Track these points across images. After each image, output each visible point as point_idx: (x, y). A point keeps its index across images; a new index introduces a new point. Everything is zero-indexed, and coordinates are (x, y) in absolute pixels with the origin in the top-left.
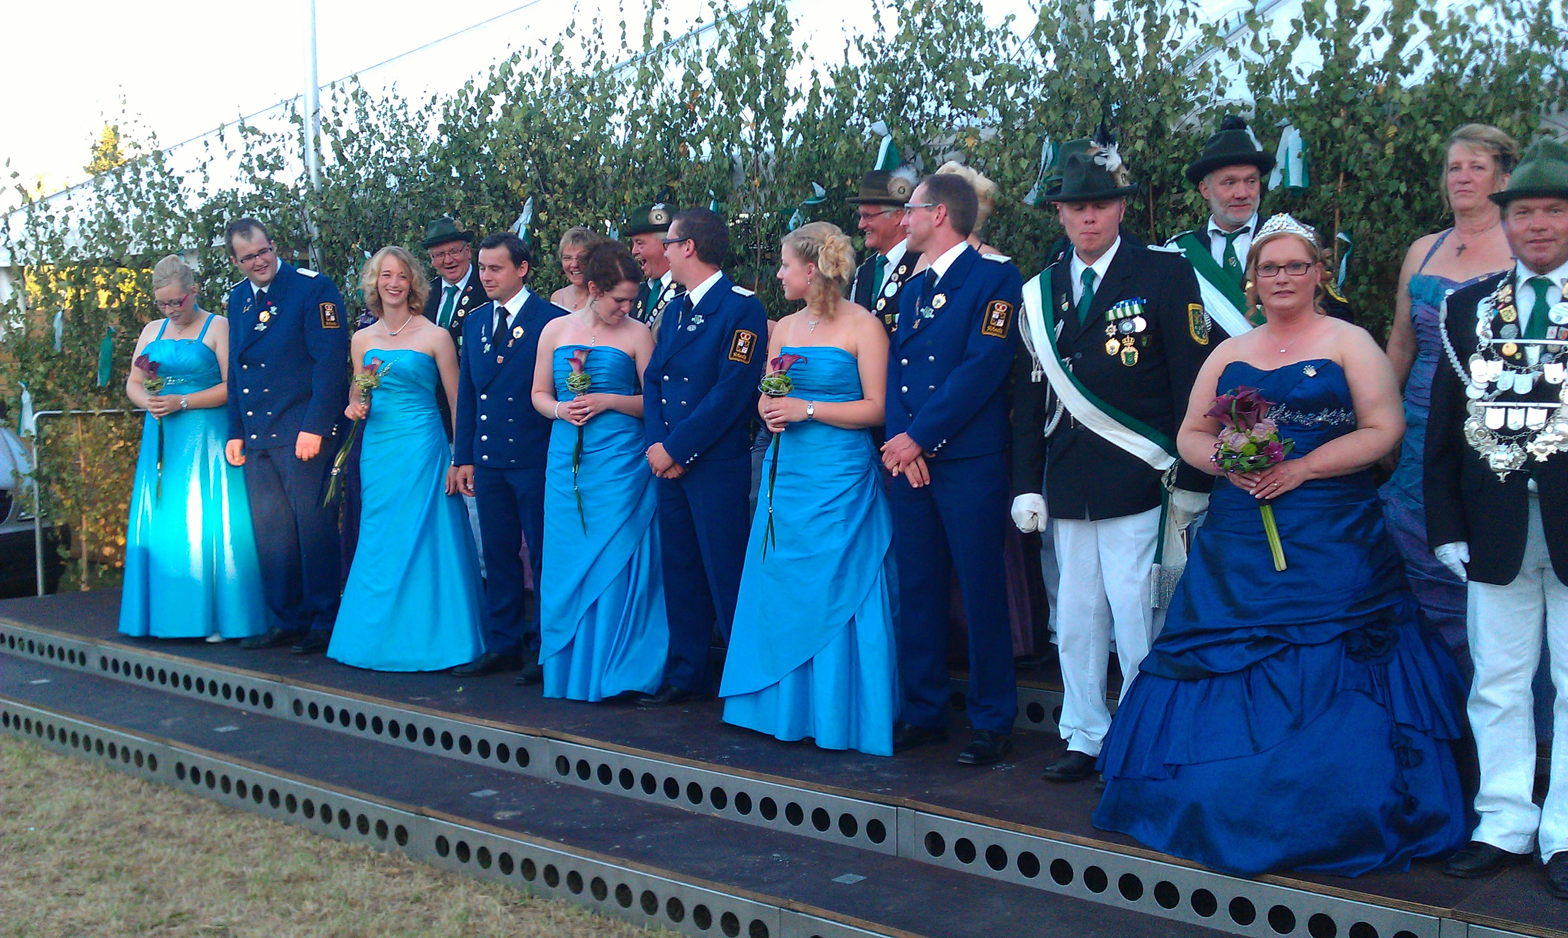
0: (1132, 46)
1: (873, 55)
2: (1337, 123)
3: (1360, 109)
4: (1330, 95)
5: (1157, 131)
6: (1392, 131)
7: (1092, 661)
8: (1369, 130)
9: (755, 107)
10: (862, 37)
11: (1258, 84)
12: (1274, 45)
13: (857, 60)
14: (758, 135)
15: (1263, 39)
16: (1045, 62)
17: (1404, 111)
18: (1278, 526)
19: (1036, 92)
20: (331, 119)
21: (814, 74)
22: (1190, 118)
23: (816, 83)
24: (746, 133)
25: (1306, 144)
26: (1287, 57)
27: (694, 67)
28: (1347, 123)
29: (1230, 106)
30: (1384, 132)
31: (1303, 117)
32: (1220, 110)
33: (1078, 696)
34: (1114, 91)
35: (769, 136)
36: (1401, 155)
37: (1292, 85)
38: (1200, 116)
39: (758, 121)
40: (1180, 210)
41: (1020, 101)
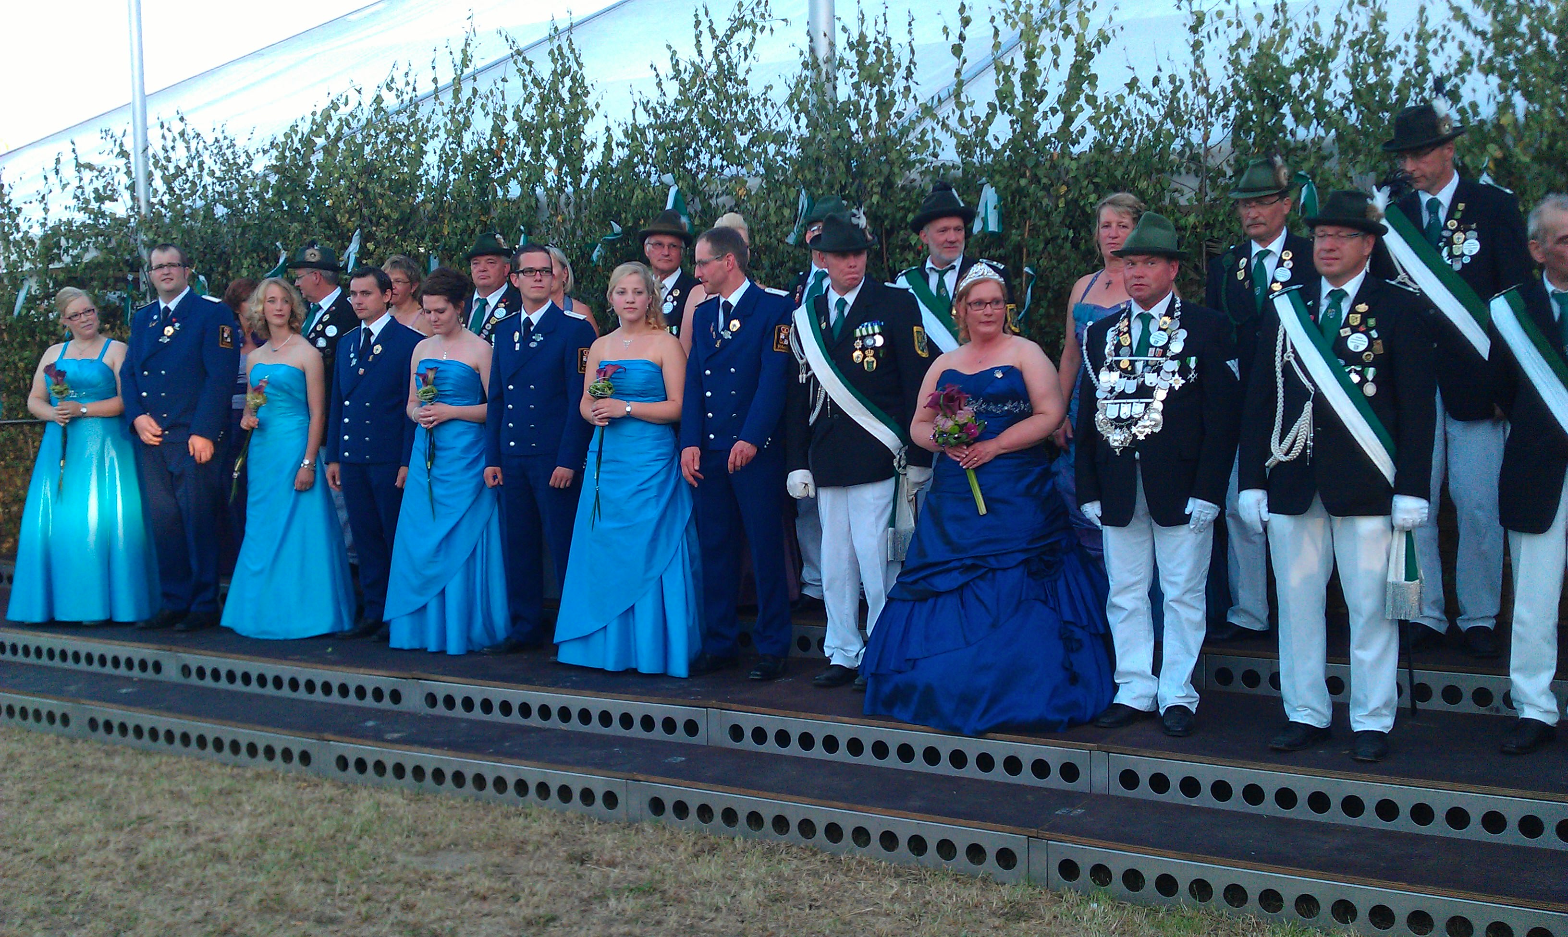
0: (867, 117)
1: (657, 116)
2: (1023, 182)
3: (1040, 173)
4: (1018, 159)
5: (888, 184)
6: (1064, 189)
7: (848, 596)
8: (1046, 188)
9: (558, 156)
10: (648, 102)
11: (963, 151)
12: (976, 119)
13: (643, 119)
14: (560, 179)
15: (967, 116)
16: (799, 128)
17: (1072, 174)
18: (980, 486)
19: (793, 151)
20: (161, 154)
21: (608, 129)
22: (914, 174)
23: (610, 137)
24: (550, 177)
25: (1000, 199)
26: (985, 132)
27: (499, 120)
28: (1031, 182)
29: (943, 165)
30: (1057, 190)
31: (997, 178)
32: (937, 169)
33: (838, 622)
34: (854, 154)
35: (569, 180)
36: (1071, 207)
37: (990, 151)
38: (921, 173)
39: (559, 168)
40: (906, 247)
41: (779, 158)
